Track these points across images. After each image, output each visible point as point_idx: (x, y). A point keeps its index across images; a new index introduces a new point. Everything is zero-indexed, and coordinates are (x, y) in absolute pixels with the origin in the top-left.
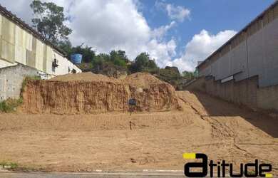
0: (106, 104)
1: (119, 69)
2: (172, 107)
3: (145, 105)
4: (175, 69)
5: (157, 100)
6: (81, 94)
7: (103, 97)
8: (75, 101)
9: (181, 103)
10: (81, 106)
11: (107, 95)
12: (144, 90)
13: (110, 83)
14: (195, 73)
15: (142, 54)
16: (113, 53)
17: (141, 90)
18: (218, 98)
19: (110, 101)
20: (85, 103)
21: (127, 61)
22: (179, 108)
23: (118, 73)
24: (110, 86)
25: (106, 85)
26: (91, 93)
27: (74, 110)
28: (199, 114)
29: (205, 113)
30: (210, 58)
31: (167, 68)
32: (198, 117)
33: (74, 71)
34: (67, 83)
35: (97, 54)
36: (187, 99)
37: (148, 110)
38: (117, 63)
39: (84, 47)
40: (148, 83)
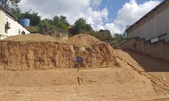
0: (54, 61)
1: (61, 32)
2: (111, 63)
3: (87, 62)
4: (108, 32)
5: (98, 58)
6: (31, 52)
7: (51, 54)
8: (27, 58)
9: (118, 60)
10: (32, 62)
11: (55, 54)
12: (86, 49)
13: (56, 43)
14: (124, 35)
15: (80, 19)
16: (56, 18)
17: (83, 49)
18: (148, 56)
19: (57, 59)
20: (35, 61)
21: (68, 25)
22: (117, 65)
23: (61, 34)
24: (56, 46)
25: (53, 44)
26: (40, 52)
27: (25, 66)
28: (135, 69)
29: (141, 69)
30: (138, 23)
31: (101, 31)
32: (136, 73)
33: (23, 33)
34: (19, 42)
35: (42, 19)
36: (122, 57)
37: (90, 66)
38: (60, 26)
39: (31, 13)
40: (89, 43)
